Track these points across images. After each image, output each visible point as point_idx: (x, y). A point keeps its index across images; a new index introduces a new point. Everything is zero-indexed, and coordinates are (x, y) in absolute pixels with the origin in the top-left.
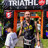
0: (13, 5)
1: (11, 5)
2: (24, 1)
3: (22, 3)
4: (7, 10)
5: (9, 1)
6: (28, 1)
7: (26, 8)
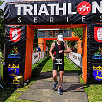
1: (19, 14)
2: (47, 6)
3: (43, 10)
4: (11, 24)
5: (16, 6)
6: (55, 7)
7: (52, 20)
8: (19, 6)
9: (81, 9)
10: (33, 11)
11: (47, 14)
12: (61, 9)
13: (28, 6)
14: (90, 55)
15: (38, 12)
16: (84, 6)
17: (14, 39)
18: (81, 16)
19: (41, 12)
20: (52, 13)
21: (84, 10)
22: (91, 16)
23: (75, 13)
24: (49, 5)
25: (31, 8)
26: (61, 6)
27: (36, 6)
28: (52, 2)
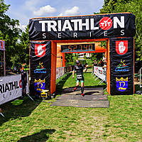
0: (49, 30)
1: (43, 30)
2: (70, 21)
3: (67, 26)
4: (35, 40)
5: (40, 22)
6: (78, 22)
7: (75, 35)
8: (43, 23)
9: (103, 24)
10: (57, 27)
11: (71, 29)
12: (84, 24)
13: (52, 22)
14: (113, 68)
15: (62, 28)
16: (106, 22)
17: (40, 54)
18: (103, 31)
19: (65, 28)
21: (106, 25)
23: (97, 28)
24: (72, 21)
25: (55, 24)
27: (60, 22)
28: (75, 18)
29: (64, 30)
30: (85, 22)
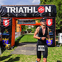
0: (11, 12)
1: (8, 12)
3: (21, 10)
4: (4, 17)
6: (27, 9)
7: (25, 15)
9: (40, 10)
10: (15, 11)
11: (23, 12)
12: (30, 10)
13: (13, 8)
15: (18, 11)
16: (41, 9)
18: (40, 13)
19: (20, 11)
20: (26, 12)
21: (41, 11)
22: (44, 13)
23: (37, 12)
24: (24, 8)
25: (15, 9)
26: (30, 8)
27: (17, 8)
29: (19, 12)
30: (30, 9)
